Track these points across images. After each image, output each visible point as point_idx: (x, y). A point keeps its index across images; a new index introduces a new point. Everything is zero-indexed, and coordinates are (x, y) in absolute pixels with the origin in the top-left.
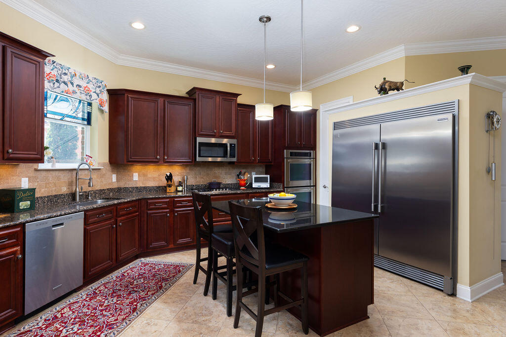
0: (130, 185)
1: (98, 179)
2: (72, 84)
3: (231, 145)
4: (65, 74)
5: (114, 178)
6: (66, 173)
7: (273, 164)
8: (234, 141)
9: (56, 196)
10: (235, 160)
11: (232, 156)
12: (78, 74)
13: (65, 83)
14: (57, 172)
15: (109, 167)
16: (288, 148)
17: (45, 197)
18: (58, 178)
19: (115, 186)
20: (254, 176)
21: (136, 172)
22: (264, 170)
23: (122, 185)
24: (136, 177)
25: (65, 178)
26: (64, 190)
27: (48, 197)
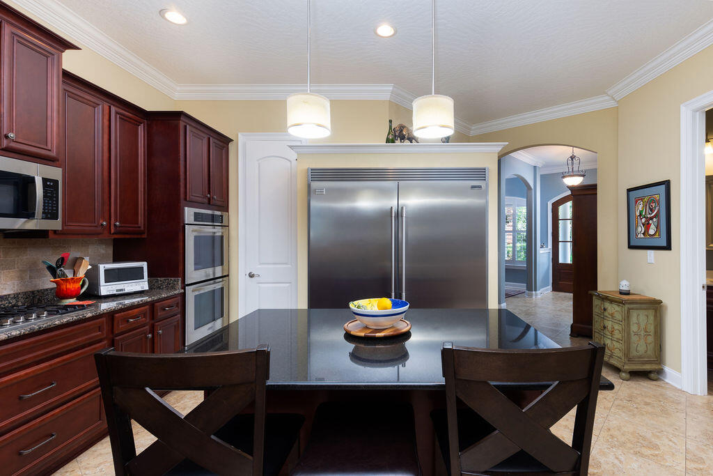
3: (45, 180)
7: (145, 236)
8: (55, 173)
10: (56, 225)
11: (50, 214)
16: (193, 204)
20: (102, 268)
22: (110, 251)
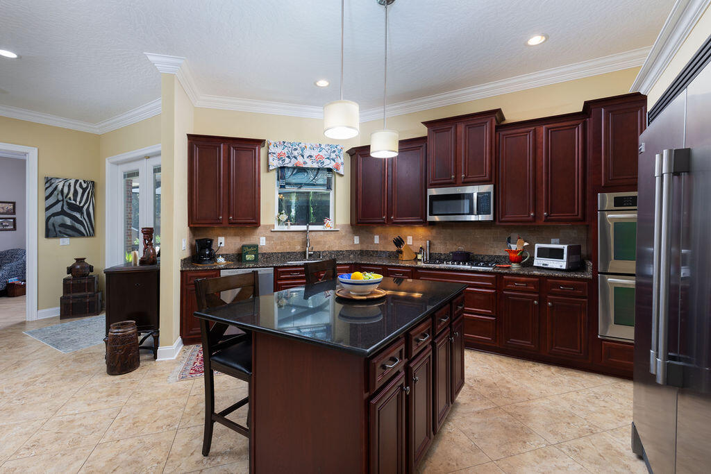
0: (371, 248)
1: (336, 241)
2: (303, 156)
4: (296, 149)
5: (357, 240)
6: (300, 234)
9: (288, 253)
12: (308, 146)
13: (295, 157)
14: (291, 233)
15: (349, 229)
17: (279, 253)
18: (293, 238)
19: (359, 248)
20: (537, 246)
21: (377, 234)
23: (365, 248)
24: (377, 240)
25: (300, 237)
26: (298, 248)
27: (281, 253)
